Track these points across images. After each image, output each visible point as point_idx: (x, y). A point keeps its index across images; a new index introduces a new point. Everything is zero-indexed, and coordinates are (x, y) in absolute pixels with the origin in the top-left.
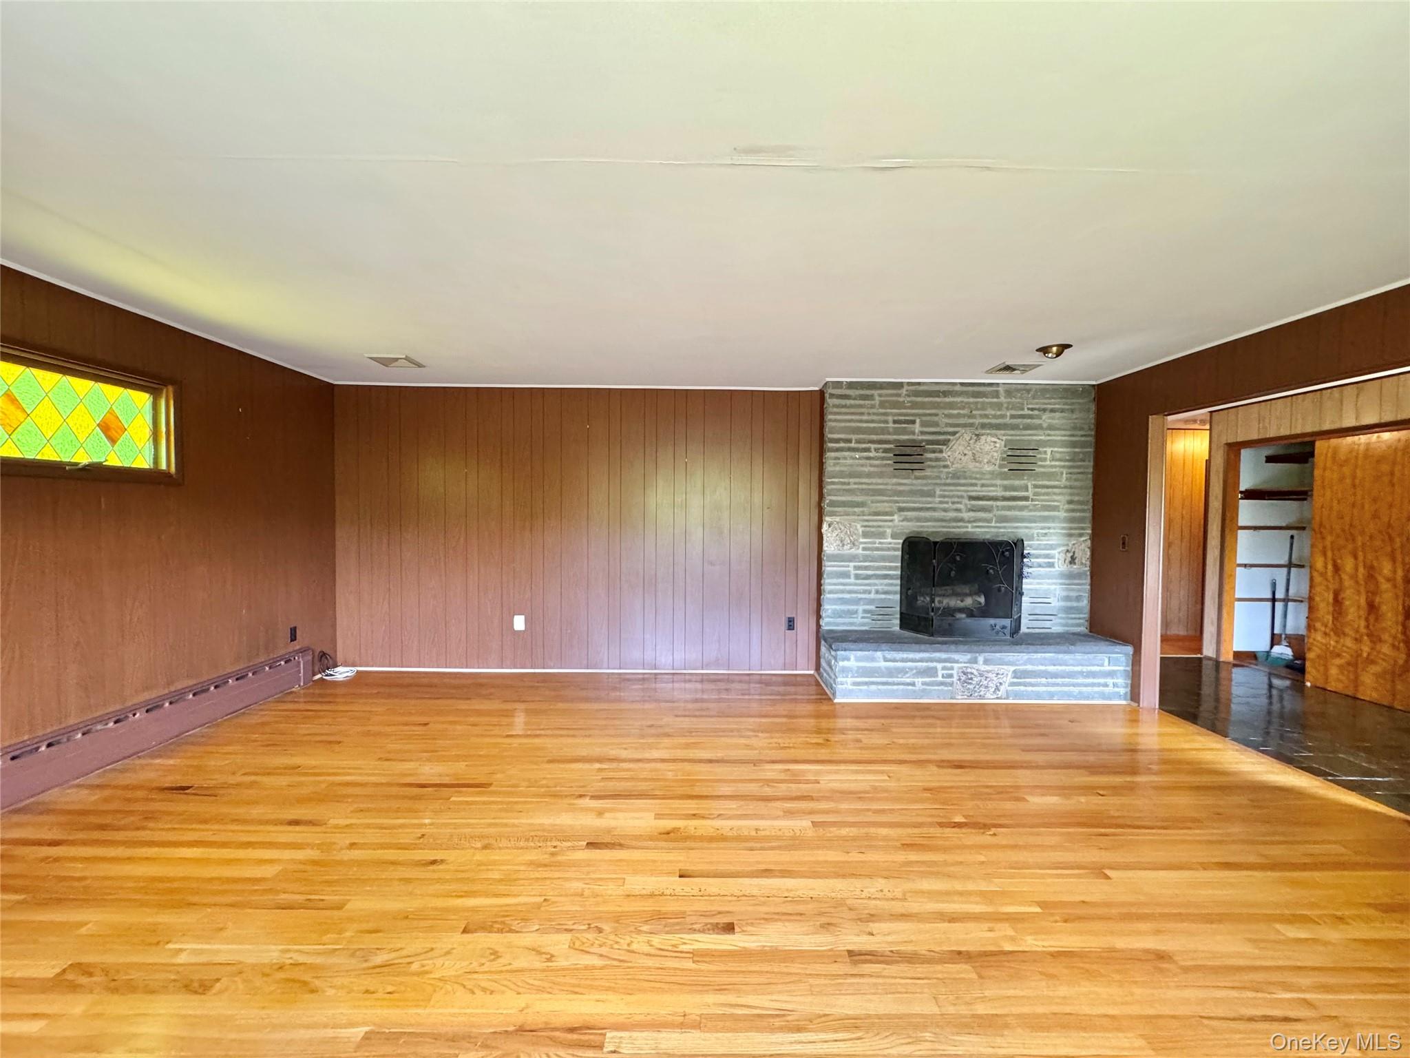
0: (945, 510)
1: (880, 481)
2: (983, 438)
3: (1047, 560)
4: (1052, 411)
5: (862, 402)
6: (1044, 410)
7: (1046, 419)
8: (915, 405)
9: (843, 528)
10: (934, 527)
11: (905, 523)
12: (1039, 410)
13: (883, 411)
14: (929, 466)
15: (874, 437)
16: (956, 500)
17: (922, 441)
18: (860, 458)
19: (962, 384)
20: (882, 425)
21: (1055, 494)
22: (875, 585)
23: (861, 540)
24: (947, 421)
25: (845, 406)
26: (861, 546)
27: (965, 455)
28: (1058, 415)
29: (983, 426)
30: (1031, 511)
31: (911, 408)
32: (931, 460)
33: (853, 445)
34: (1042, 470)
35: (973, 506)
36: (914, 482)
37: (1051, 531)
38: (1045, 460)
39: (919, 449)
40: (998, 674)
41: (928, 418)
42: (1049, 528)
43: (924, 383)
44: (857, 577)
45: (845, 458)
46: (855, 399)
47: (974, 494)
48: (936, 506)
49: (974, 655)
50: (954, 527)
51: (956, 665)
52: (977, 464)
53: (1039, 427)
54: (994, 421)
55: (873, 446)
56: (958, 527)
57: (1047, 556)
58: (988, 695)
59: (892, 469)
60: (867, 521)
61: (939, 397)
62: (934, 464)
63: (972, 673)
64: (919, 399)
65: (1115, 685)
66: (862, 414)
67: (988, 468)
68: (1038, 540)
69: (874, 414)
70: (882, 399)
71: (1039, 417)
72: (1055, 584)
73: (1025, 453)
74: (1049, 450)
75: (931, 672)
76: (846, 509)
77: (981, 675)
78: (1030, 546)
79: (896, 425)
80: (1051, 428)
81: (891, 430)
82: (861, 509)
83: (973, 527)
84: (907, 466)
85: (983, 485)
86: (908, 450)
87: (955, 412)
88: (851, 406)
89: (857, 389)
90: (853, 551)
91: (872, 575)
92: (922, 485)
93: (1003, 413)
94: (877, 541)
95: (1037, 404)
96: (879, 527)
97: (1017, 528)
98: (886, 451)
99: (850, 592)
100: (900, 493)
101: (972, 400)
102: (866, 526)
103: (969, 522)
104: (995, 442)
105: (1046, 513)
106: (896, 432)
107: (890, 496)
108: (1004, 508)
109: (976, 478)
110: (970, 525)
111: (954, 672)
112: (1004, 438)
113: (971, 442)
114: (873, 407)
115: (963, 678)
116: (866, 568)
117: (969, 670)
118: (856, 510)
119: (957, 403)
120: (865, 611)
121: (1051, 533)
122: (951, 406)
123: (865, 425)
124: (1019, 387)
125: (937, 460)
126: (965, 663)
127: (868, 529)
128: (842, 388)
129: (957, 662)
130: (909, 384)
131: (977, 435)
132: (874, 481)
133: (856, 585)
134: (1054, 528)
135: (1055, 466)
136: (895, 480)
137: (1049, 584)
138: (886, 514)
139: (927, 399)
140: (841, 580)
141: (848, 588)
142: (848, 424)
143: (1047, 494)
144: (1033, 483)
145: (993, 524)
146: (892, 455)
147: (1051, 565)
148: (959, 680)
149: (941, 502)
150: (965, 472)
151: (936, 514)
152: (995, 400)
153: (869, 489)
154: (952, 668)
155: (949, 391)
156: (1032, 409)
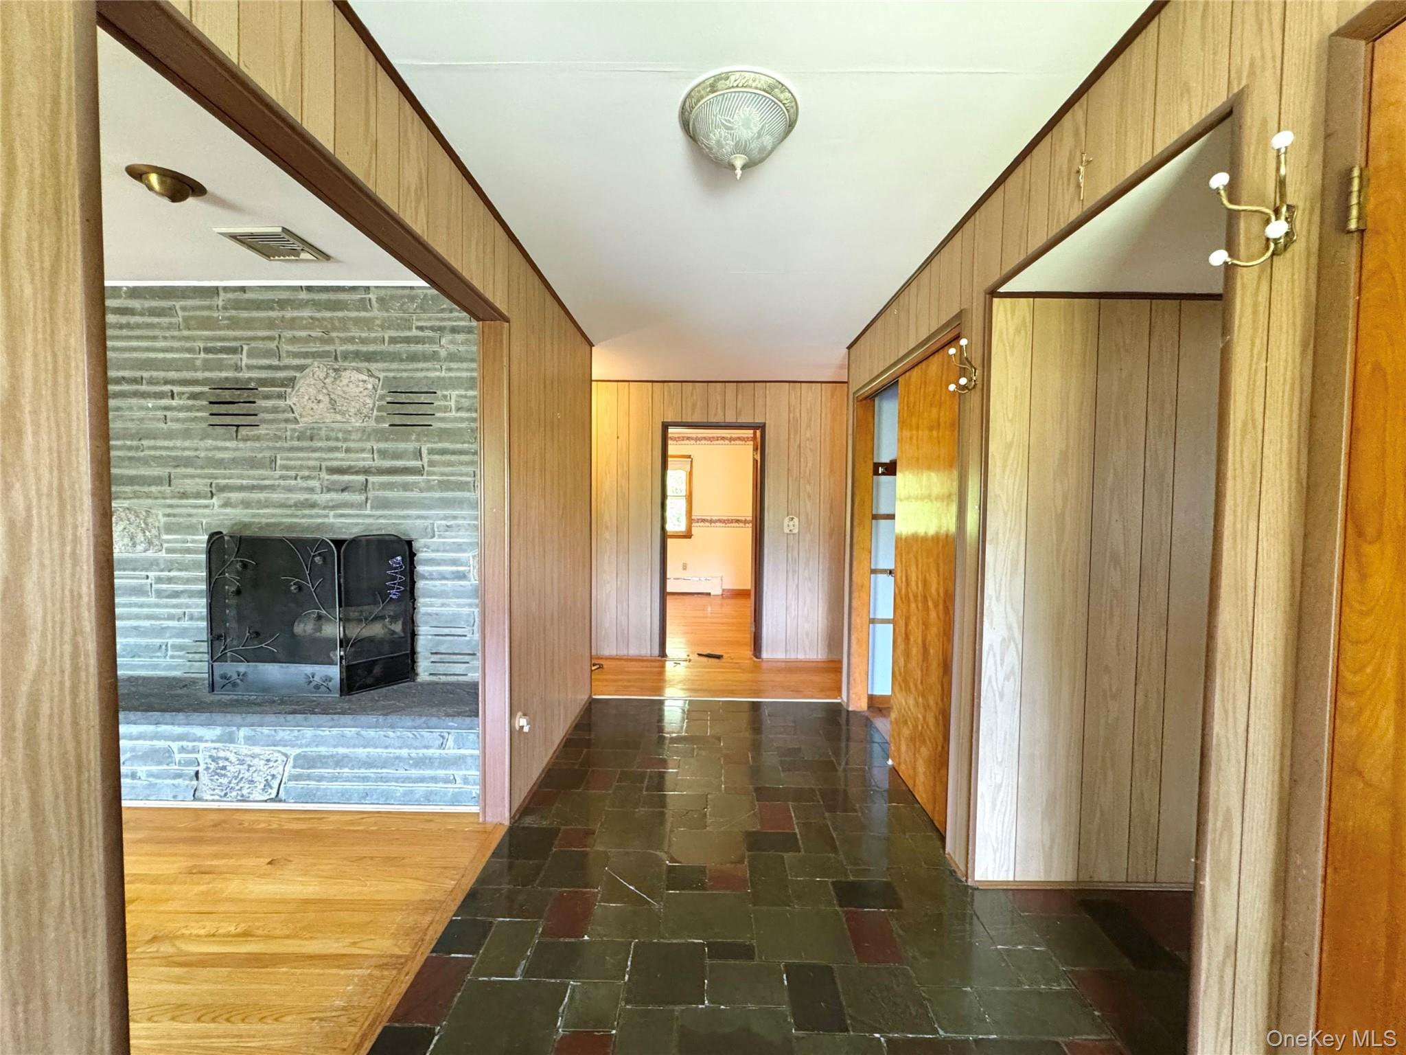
0: (289, 489)
1: (187, 444)
2: (346, 374)
3: (454, 568)
4: (454, 330)
5: (156, 320)
6: (441, 329)
7: (446, 345)
8: (234, 323)
9: (133, 518)
10: (273, 516)
11: (228, 510)
12: (432, 329)
13: (186, 333)
14: (264, 421)
15: (173, 375)
16: (307, 473)
17: (251, 379)
18: (155, 408)
19: (309, 289)
20: (188, 356)
21: (461, 463)
22: (188, 606)
23: (165, 537)
24: (290, 348)
25: (128, 326)
26: (165, 545)
27: (319, 402)
28: (460, 337)
29: (345, 356)
30: (421, 491)
31: (228, 328)
32: (266, 410)
33: (144, 388)
34: (443, 425)
35: (334, 482)
36: (241, 445)
37: (460, 522)
38: (446, 409)
39: (246, 393)
40: (268, 760)
41: (260, 344)
42: (455, 518)
43: (252, 289)
44: (159, 594)
45: (130, 408)
46: (142, 314)
47: (336, 464)
48: (277, 482)
49: (228, 729)
50: (304, 516)
51: (202, 745)
52: (339, 417)
53: (434, 356)
54: (364, 348)
55: (176, 389)
56: (311, 516)
57: (454, 562)
58: (257, 795)
59: (204, 425)
60: (170, 506)
61: (272, 309)
62: (271, 416)
63: (227, 759)
64: (245, 314)
65: (466, 780)
66: (155, 338)
67: (356, 423)
68: (440, 536)
69: (173, 337)
70: (187, 314)
71: (431, 341)
72: (470, 605)
73: (415, 398)
74: (454, 393)
75: (165, 756)
76: (136, 488)
77: (242, 762)
78: (426, 546)
79: (211, 356)
80: (452, 357)
81: (198, 363)
82: (159, 488)
83: (336, 516)
84: (228, 420)
85: (348, 450)
86: (227, 395)
87: (303, 334)
88: (138, 326)
89: (145, 298)
90: (150, 554)
91: (182, 592)
92: (252, 450)
93: (379, 335)
94: (189, 538)
95: (430, 319)
96: (190, 515)
97: (403, 517)
98: (194, 396)
99: (149, 617)
100: (220, 463)
101: (328, 314)
102: (169, 515)
103: (325, 508)
104: (364, 381)
105: (449, 494)
106: (207, 366)
107: (202, 468)
108: (384, 486)
109: (337, 439)
110: (332, 513)
111: (200, 757)
112: (382, 375)
113: (327, 381)
114: (170, 326)
115: (213, 766)
116: (170, 580)
117: (222, 754)
118: (153, 489)
119: (302, 318)
120: (174, 647)
121: (458, 526)
122: (293, 323)
123: (161, 355)
124: (400, 292)
125: (275, 410)
126: (213, 741)
127: (173, 520)
128: (120, 297)
129: (201, 739)
130: (225, 289)
131: (335, 370)
132: (179, 443)
133: (157, 606)
134: (464, 518)
135: (462, 420)
136: (210, 442)
137: (458, 605)
138: (198, 495)
139: (255, 314)
140: (134, 599)
141: (146, 610)
142: (135, 355)
143: (449, 464)
144: (430, 445)
145: (368, 512)
146: (205, 403)
147: (462, 576)
148: (207, 768)
149: (281, 477)
150: (320, 429)
151: (275, 496)
152: (363, 314)
153: (170, 457)
154: (195, 750)
155: (289, 300)
156: (420, 328)
